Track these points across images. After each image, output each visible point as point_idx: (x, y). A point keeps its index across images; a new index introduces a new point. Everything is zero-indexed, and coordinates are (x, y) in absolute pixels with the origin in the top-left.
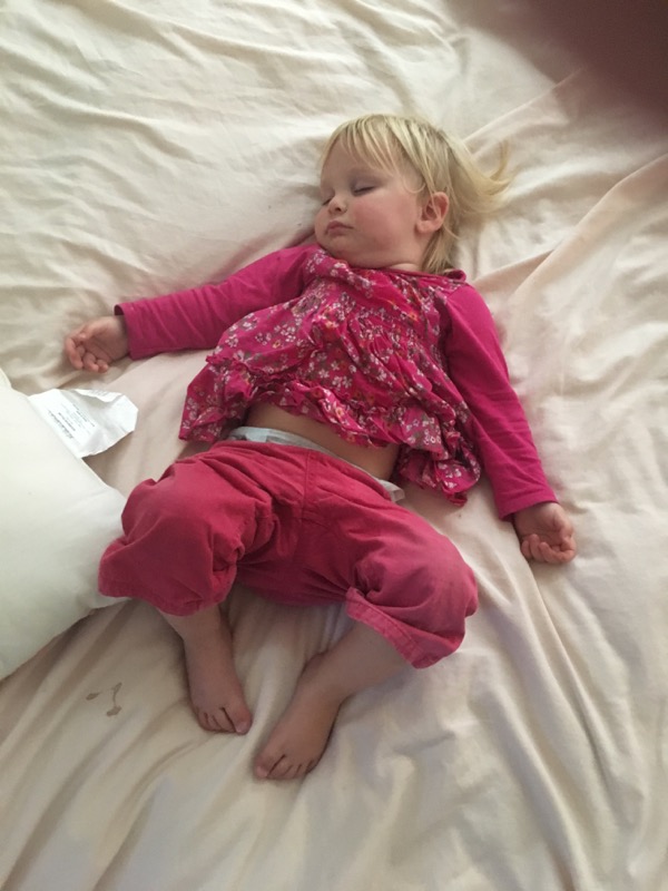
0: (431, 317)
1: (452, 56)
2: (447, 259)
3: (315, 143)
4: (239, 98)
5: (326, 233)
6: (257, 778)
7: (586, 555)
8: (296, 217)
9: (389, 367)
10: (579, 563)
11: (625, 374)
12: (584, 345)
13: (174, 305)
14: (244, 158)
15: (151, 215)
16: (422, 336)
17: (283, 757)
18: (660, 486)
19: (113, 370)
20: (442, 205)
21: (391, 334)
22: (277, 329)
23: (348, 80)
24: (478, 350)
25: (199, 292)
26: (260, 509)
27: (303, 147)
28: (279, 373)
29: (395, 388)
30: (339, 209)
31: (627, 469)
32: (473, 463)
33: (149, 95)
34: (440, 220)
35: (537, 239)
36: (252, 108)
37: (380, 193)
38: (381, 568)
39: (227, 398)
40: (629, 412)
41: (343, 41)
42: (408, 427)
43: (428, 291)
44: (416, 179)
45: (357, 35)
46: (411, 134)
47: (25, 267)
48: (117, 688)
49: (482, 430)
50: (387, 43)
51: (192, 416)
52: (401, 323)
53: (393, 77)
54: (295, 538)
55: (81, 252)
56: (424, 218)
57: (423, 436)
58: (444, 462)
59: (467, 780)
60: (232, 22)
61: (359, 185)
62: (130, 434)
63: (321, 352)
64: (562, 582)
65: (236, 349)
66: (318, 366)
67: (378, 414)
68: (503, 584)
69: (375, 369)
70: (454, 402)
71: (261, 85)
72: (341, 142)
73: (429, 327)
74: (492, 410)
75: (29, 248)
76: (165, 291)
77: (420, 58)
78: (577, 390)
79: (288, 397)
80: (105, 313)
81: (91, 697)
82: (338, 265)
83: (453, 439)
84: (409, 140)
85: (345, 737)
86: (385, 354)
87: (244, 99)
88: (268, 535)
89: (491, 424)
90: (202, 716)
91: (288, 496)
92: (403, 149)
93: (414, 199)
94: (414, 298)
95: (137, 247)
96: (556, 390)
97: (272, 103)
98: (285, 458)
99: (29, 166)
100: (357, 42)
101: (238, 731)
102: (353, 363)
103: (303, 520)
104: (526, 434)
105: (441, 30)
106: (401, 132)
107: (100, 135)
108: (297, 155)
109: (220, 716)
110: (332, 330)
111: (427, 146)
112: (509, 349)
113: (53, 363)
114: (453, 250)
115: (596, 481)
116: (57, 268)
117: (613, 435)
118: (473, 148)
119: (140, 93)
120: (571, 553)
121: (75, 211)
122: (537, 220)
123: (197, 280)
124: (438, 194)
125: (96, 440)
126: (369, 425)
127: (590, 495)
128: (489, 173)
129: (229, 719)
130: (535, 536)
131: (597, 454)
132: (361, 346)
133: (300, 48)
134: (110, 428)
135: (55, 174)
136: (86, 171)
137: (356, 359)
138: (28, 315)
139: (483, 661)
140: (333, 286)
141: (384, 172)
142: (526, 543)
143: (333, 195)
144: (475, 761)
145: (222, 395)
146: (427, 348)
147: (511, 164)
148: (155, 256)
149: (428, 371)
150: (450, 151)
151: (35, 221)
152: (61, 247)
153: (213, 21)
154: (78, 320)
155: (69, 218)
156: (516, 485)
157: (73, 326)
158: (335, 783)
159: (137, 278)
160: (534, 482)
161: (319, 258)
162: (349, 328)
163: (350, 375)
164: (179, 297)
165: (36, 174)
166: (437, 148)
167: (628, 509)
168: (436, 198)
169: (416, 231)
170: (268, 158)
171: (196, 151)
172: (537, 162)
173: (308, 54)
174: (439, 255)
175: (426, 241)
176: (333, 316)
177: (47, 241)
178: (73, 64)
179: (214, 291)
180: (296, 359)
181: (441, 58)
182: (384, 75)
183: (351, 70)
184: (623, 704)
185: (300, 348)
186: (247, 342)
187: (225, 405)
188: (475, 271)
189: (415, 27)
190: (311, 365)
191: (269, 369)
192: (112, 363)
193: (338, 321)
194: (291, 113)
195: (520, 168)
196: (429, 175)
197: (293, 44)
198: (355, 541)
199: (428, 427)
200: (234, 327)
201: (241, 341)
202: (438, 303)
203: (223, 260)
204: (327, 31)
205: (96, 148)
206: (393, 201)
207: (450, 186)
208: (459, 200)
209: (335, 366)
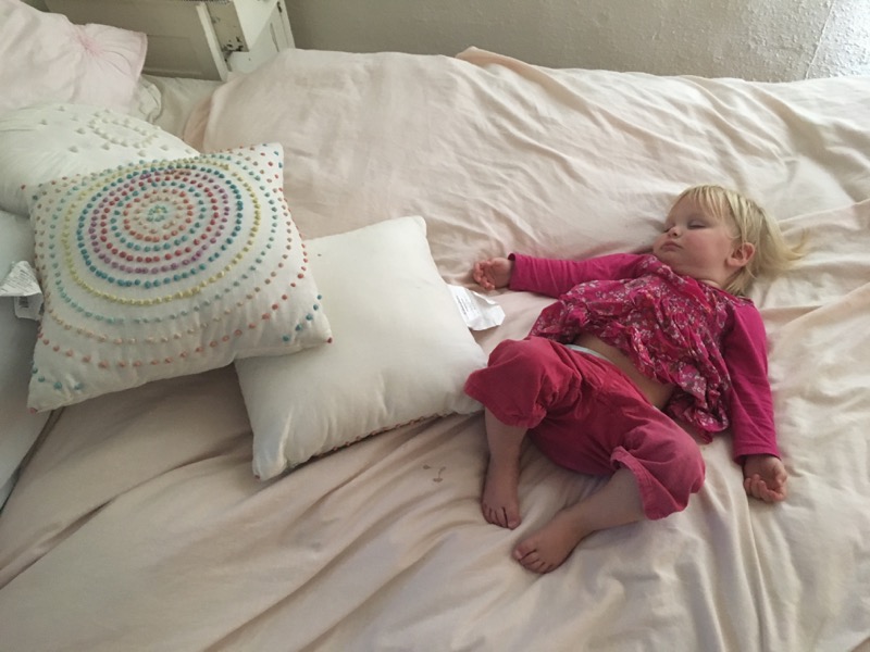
0: (721, 316)
1: (784, 170)
2: (743, 291)
3: (669, 196)
4: (627, 159)
5: (661, 248)
6: (514, 558)
7: (792, 504)
8: (643, 237)
9: (682, 332)
10: (785, 506)
11: (857, 399)
12: (833, 372)
13: (547, 266)
14: (620, 194)
15: (549, 209)
16: (711, 325)
17: (535, 551)
18: (864, 480)
19: (495, 292)
20: (749, 252)
21: (690, 316)
22: (611, 293)
23: (704, 166)
24: (749, 346)
25: (565, 263)
26: (575, 379)
27: (660, 198)
28: (606, 317)
29: (683, 346)
30: (675, 234)
31: (841, 459)
32: (724, 418)
33: (573, 143)
34: (745, 261)
35: (815, 297)
36: (634, 167)
37: (706, 231)
38: (644, 434)
39: (568, 321)
40: (853, 423)
41: (708, 143)
42: (684, 376)
43: (723, 299)
44: (736, 230)
45: (719, 141)
46: (739, 202)
47: (467, 218)
48: (443, 469)
49: (736, 396)
50: (739, 151)
51: (539, 328)
52: (699, 311)
53: (736, 172)
54: (588, 411)
55: (501, 217)
56: (733, 256)
57: (693, 385)
58: (703, 410)
59: (661, 612)
60: (637, 115)
61: (694, 223)
62: (497, 327)
63: (638, 312)
64: (769, 515)
65: (581, 296)
66: (633, 320)
67: (666, 360)
68: (724, 497)
69: (672, 330)
70: (722, 373)
71: (644, 155)
72: (689, 196)
73: (718, 320)
74: (748, 388)
75: (471, 207)
76: (542, 256)
77: (760, 165)
78: (818, 399)
79: (608, 331)
80: (502, 255)
81: (426, 467)
82: (664, 266)
83: (714, 396)
84: (737, 205)
85: (580, 557)
86: (682, 324)
87: (630, 160)
88: (573, 400)
89: (744, 396)
90: (488, 511)
91: (592, 382)
92: (731, 209)
93: (729, 242)
94: (712, 300)
95: (534, 226)
96: (801, 393)
97: (648, 167)
98: (596, 363)
99: (485, 164)
100: (717, 145)
101: (510, 525)
102: (658, 323)
103: (598, 400)
104: (770, 413)
105: (779, 152)
106: (733, 200)
107: (534, 157)
108: (655, 200)
109: (501, 513)
110: (650, 300)
111: (748, 212)
112: (773, 360)
113: (463, 275)
114: (749, 287)
115: (814, 459)
116: (484, 222)
117: (836, 434)
118: (783, 229)
119: (568, 141)
120: (781, 496)
121: (505, 195)
122: (819, 285)
123: (566, 256)
124: (748, 244)
125: (477, 322)
126: (658, 365)
127: (808, 468)
128: (791, 247)
129: (505, 515)
130: (757, 476)
131: (819, 442)
132: (667, 314)
133: (676, 140)
134: (487, 320)
135: (501, 173)
136: (520, 175)
137: (661, 321)
138: (459, 244)
139: (694, 542)
140: (657, 278)
141: (715, 219)
142: (749, 480)
143: (674, 225)
144: (669, 602)
145: (565, 319)
146: (712, 333)
147: (808, 245)
148: (544, 234)
149: (709, 346)
150: (764, 222)
151: (480, 194)
152: (491, 212)
153: (625, 111)
154: (485, 256)
155: (501, 197)
156: (752, 438)
157: (481, 258)
158: (565, 581)
159: (528, 243)
160: (765, 440)
161: (653, 260)
162: (661, 303)
163: (653, 331)
164: (551, 261)
165: (488, 169)
166: (755, 216)
167: (835, 485)
168: (746, 246)
169: (726, 262)
170: (635, 198)
171: (589, 181)
172: (829, 248)
173: (682, 144)
174: (738, 284)
175: (732, 272)
176: (654, 293)
177: (485, 206)
178: (530, 115)
179: (575, 264)
180: (621, 311)
181: (774, 168)
182: (730, 168)
183: (709, 162)
184: (792, 609)
185: (625, 305)
186: (589, 294)
187: (564, 325)
188: (762, 305)
189: (762, 146)
190: (629, 317)
191: (600, 312)
192: (497, 288)
193: (655, 297)
194: (658, 176)
195: (814, 250)
196: (745, 229)
197: (672, 136)
198: (630, 419)
199: (698, 381)
200: (584, 284)
201: (586, 292)
202: (728, 308)
203: (587, 248)
204: (699, 135)
205: (530, 164)
206: (715, 239)
207: (758, 243)
208: (763, 255)
209: (644, 323)
